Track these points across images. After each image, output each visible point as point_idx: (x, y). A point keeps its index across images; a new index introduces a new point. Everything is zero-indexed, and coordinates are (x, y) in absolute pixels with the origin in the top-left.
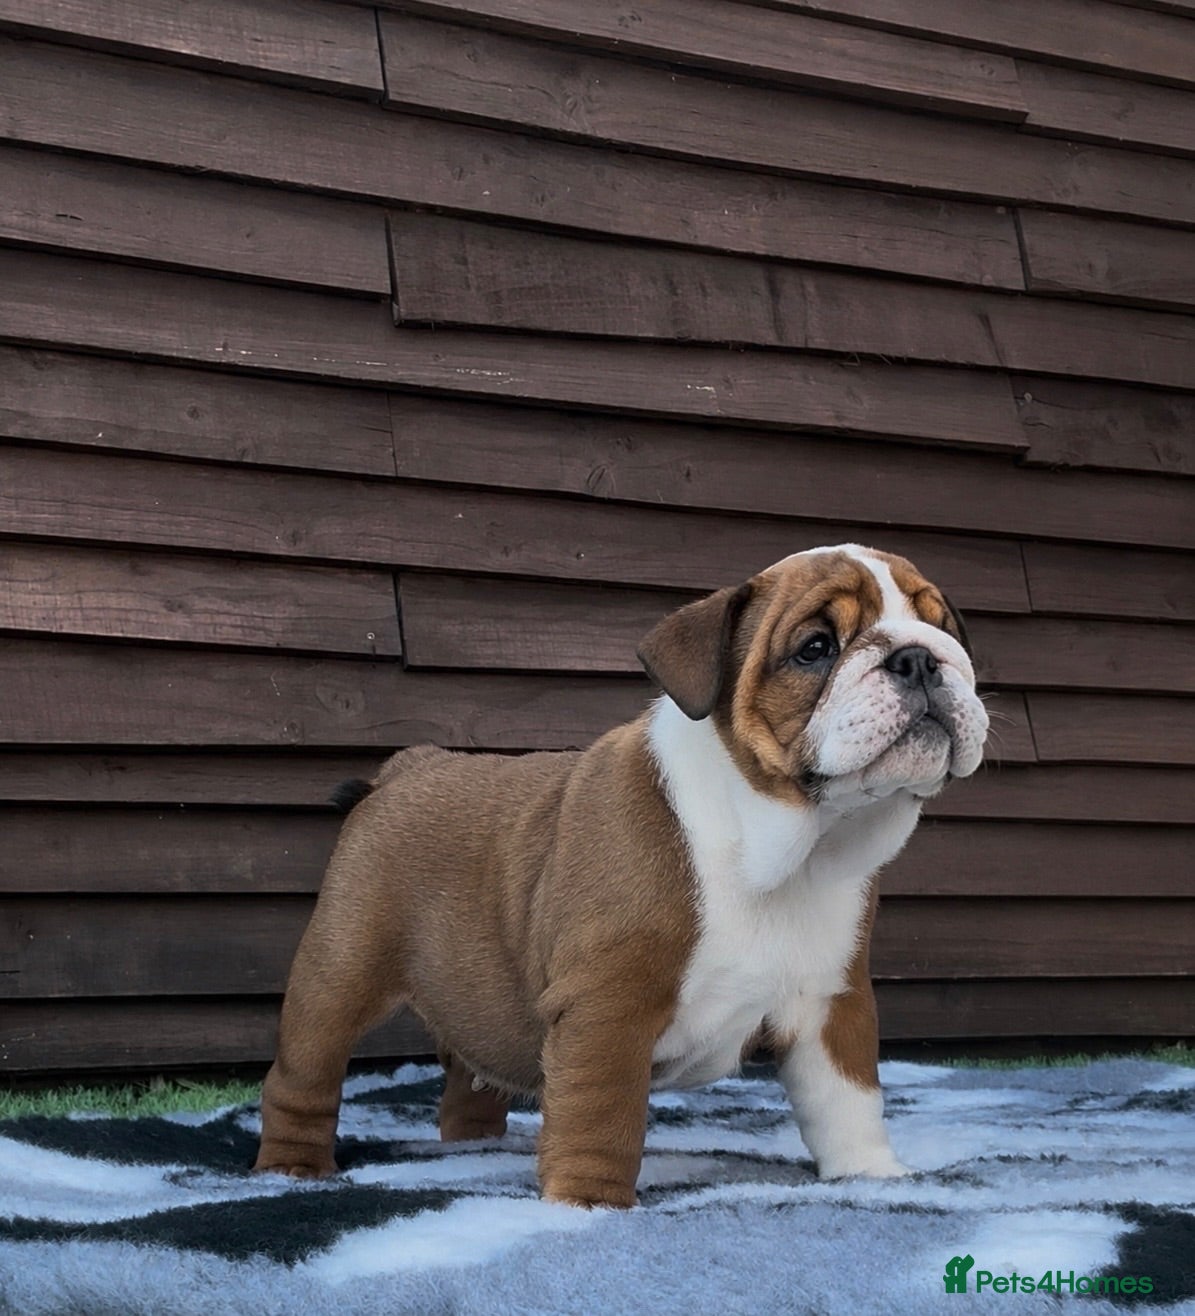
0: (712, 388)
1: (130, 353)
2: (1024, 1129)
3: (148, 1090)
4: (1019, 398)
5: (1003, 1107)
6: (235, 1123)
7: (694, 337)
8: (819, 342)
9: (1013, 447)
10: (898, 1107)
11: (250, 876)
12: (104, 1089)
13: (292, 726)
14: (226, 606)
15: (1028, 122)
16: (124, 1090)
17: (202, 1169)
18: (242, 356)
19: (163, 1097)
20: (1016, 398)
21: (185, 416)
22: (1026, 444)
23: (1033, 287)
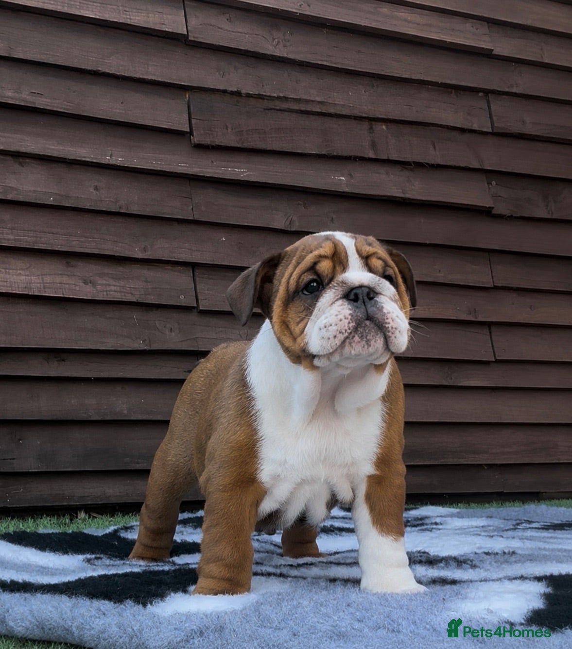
0: (343, 178)
1: (66, 159)
2: (494, 537)
3: (77, 517)
4: (489, 183)
5: (483, 527)
6: (118, 534)
7: (335, 154)
8: (394, 156)
9: (486, 207)
10: (434, 526)
11: (125, 412)
12: (56, 517)
13: (144, 341)
14: (112, 282)
15: (493, 53)
16: (66, 517)
17: (102, 556)
18: (119, 160)
19: (84, 520)
20: (488, 183)
21: (92, 190)
22: (492, 206)
23: (495, 131)
